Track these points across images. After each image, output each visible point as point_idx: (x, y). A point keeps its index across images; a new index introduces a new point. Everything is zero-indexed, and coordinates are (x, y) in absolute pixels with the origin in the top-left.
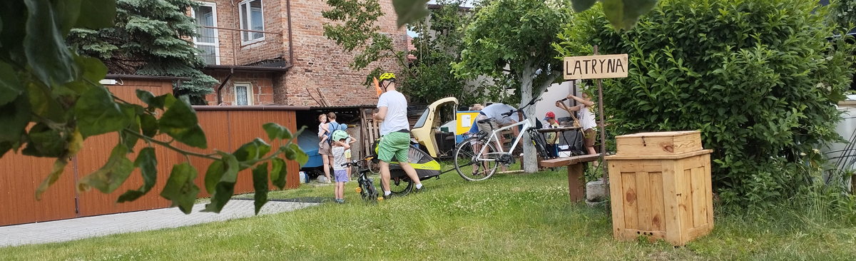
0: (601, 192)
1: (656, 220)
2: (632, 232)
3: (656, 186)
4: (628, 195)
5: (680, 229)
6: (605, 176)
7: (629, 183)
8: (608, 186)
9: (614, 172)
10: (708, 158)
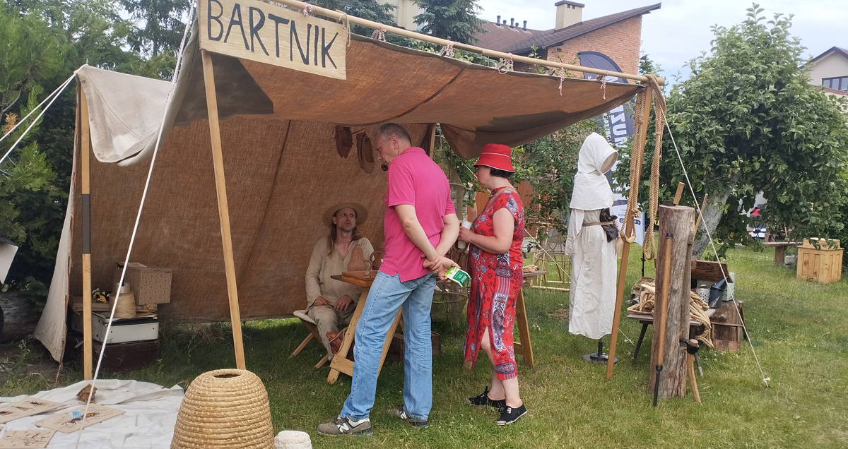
0: (792, 261)
1: (815, 273)
2: (805, 277)
3: (817, 260)
4: (805, 262)
5: (823, 277)
6: (796, 254)
7: (806, 258)
8: (797, 259)
9: (800, 252)
10: (842, 252)
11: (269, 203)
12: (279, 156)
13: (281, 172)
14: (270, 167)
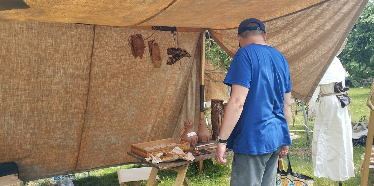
11: (88, 95)
12: (90, 60)
13: (94, 71)
14: (84, 69)
